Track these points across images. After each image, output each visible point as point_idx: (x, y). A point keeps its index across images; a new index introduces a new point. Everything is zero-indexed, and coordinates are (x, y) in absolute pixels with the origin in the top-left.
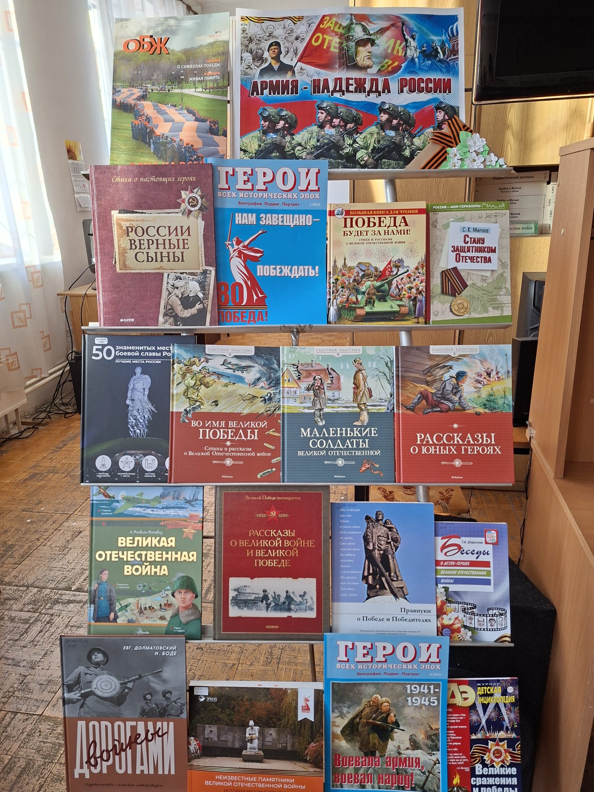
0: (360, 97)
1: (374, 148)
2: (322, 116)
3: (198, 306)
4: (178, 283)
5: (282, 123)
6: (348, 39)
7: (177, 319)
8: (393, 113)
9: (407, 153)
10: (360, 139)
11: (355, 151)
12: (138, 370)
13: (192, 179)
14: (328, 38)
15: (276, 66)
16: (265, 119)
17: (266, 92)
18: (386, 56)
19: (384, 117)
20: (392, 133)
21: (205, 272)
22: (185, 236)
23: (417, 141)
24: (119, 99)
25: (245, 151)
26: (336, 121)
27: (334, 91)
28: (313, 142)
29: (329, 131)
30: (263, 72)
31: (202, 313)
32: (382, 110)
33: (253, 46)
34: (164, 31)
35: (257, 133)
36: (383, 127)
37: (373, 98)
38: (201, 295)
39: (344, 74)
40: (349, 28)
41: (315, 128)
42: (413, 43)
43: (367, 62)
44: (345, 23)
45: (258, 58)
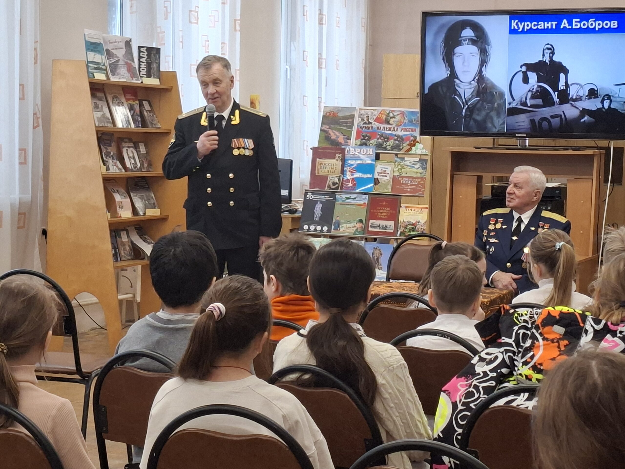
0: (390, 132)
1: (392, 146)
2: (378, 136)
3: (337, 185)
4: (332, 179)
5: (367, 138)
6: (388, 117)
7: (331, 188)
8: (398, 137)
9: (401, 148)
10: (388, 143)
11: (387, 146)
12: (319, 202)
13: (340, 151)
14: (383, 115)
15: (367, 122)
16: (362, 136)
17: (364, 129)
18: (398, 122)
19: (396, 138)
20: (397, 142)
21: (340, 176)
22: (336, 166)
23: (404, 145)
24: (322, 128)
25: (356, 144)
26: (382, 138)
27: (383, 130)
28: (375, 143)
29: (380, 140)
30: (364, 124)
31: (338, 187)
32: (395, 136)
33: (362, 116)
34: (337, 111)
35: (360, 140)
36: (395, 140)
37: (393, 133)
38: (338, 182)
39: (386, 126)
40: (389, 114)
41: (376, 140)
42: (406, 119)
43: (393, 123)
44: (388, 112)
45: (363, 120)
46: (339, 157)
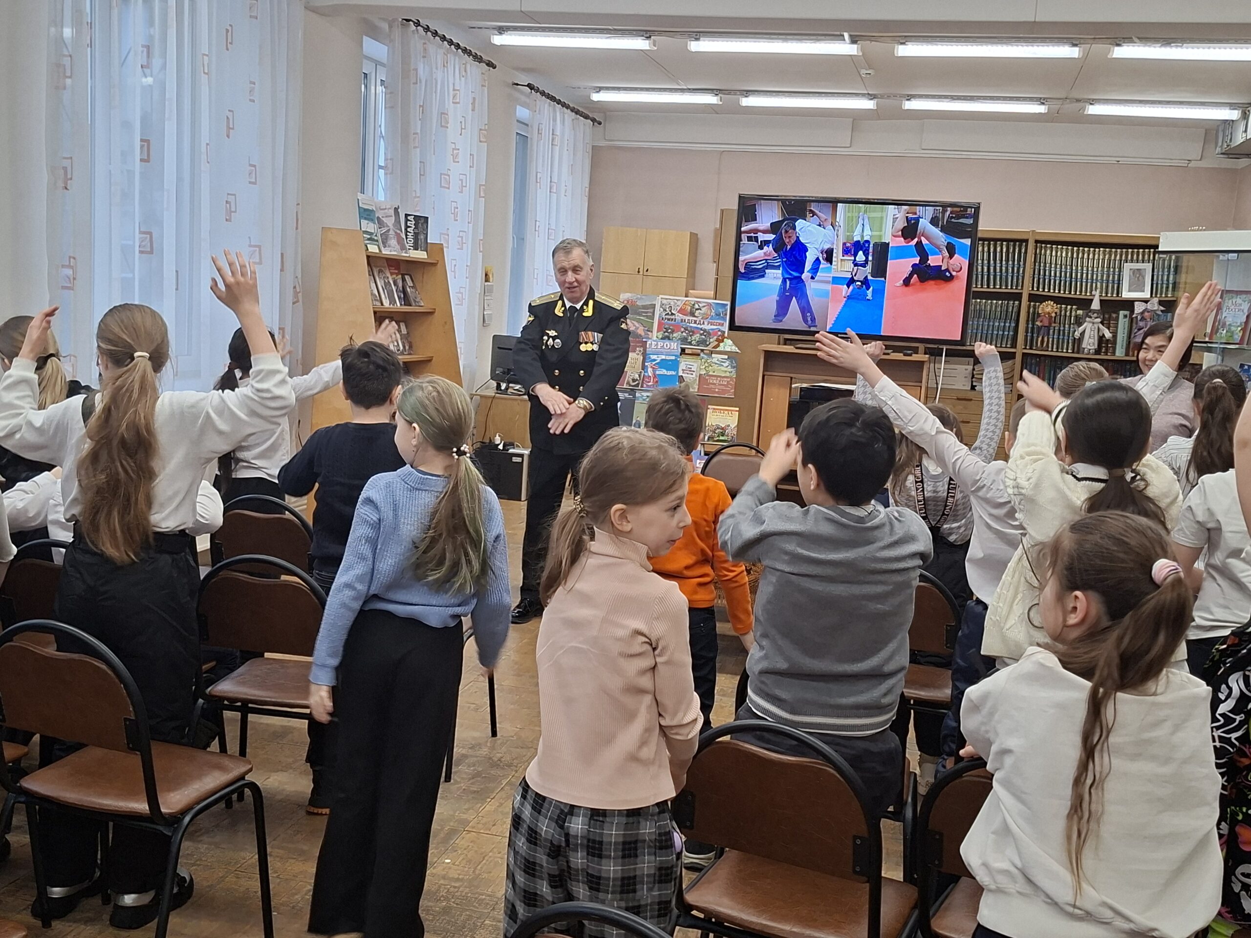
0: (695, 325)
1: (698, 341)
3: (637, 382)
4: (632, 374)
6: (693, 308)
9: (708, 343)
10: (694, 338)
11: (692, 341)
13: (640, 344)
14: (687, 307)
15: (670, 313)
16: (665, 328)
17: (666, 320)
18: (704, 314)
20: (704, 337)
21: (640, 373)
22: (636, 361)
23: (711, 340)
25: (658, 337)
26: (687, 332)
27: (687, 323)
28: (679, 337)
30: (666, 315)
31: (638, 384)
32: (701, 330)
33: (664, 306)
34: (636, 299)
36: (701, 335)
37: (699, 326)
38: (638, 379)
39: (691, 318)
40: (694, 305)
41: (680, 333)
43: (699, 315)
44: (693, 303)
45: (665, 310)
46: (640, 351)
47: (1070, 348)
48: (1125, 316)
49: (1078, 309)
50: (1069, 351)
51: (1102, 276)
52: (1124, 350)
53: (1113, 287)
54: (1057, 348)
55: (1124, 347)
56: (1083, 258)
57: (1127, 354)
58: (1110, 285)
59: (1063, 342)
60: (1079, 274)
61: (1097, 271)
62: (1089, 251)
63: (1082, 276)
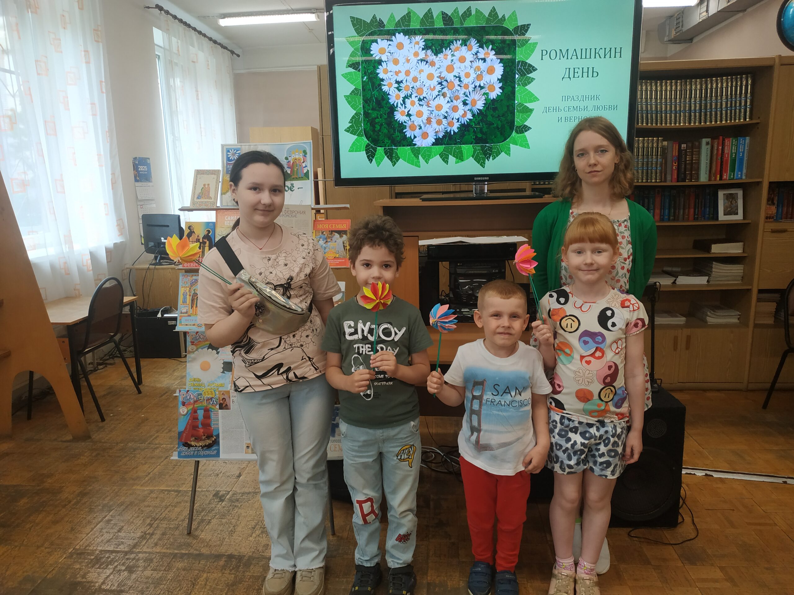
47: (658, 178)
48: (707, 143)
49: (664, 140)
50: (658, 181)
51: (685, 107)
52: (707, 176)
53: (695, 116)
54: (647, 180)
55: (708, 173)
56: (666, 90)
57: (710, 180)
58: (693, 114)
59: (652, 173)
60: (663, 106)
61: (680, 102)
62: (672, 83)
63: (666, 107)
